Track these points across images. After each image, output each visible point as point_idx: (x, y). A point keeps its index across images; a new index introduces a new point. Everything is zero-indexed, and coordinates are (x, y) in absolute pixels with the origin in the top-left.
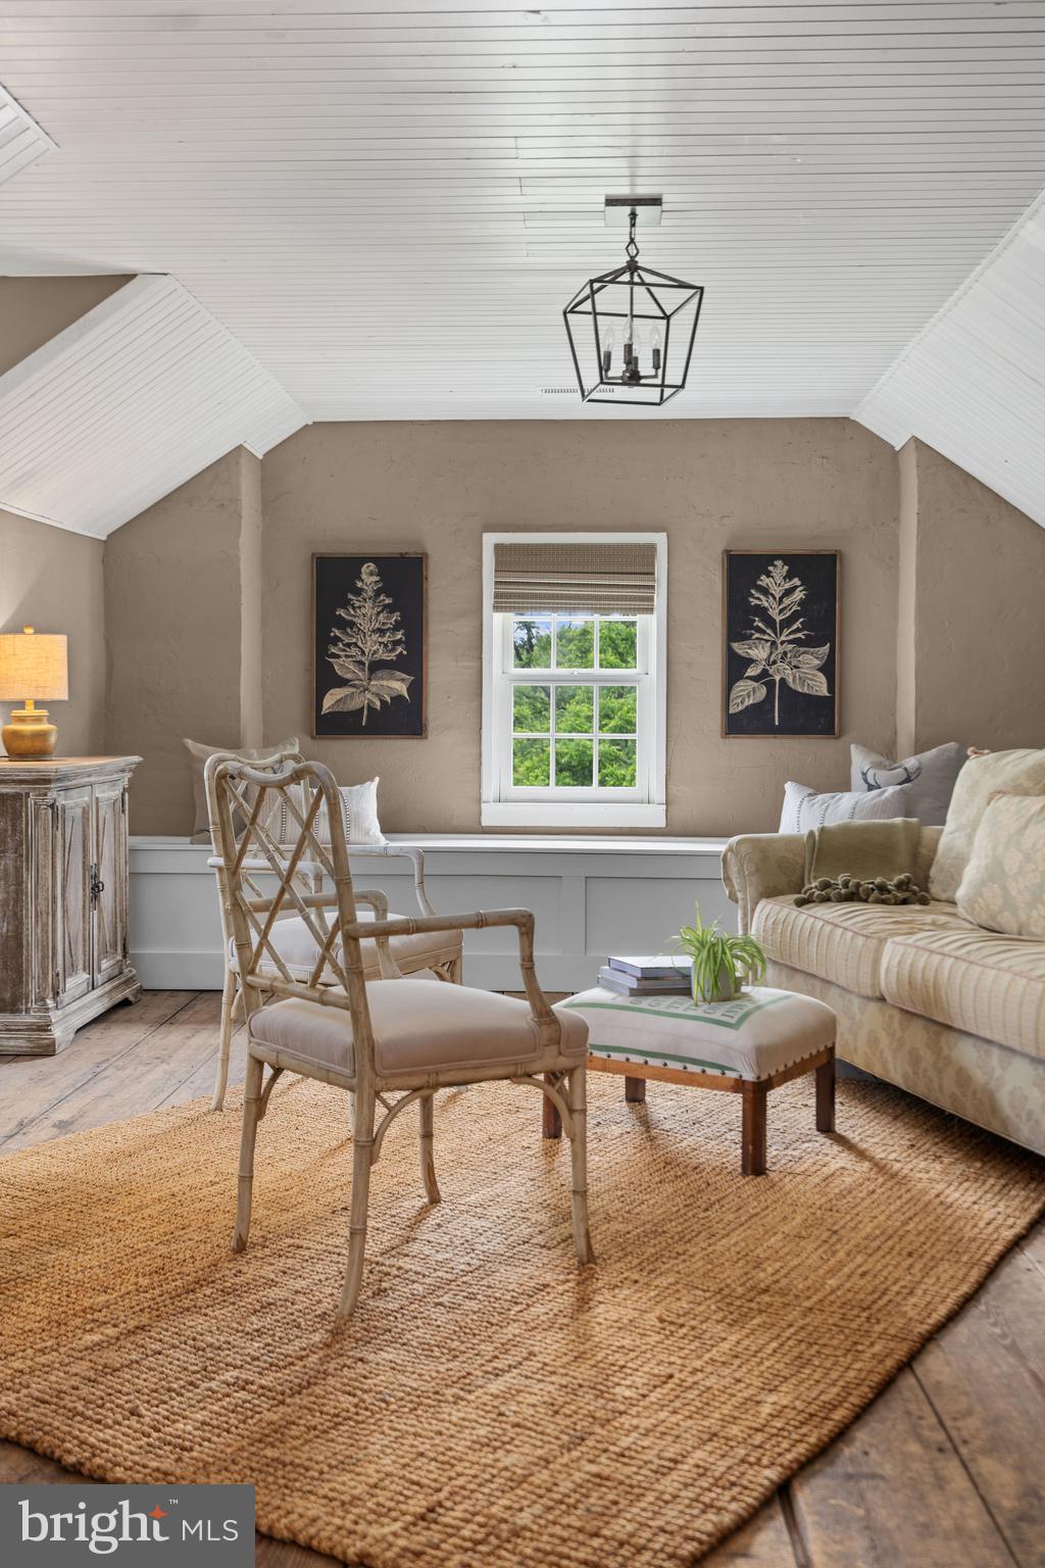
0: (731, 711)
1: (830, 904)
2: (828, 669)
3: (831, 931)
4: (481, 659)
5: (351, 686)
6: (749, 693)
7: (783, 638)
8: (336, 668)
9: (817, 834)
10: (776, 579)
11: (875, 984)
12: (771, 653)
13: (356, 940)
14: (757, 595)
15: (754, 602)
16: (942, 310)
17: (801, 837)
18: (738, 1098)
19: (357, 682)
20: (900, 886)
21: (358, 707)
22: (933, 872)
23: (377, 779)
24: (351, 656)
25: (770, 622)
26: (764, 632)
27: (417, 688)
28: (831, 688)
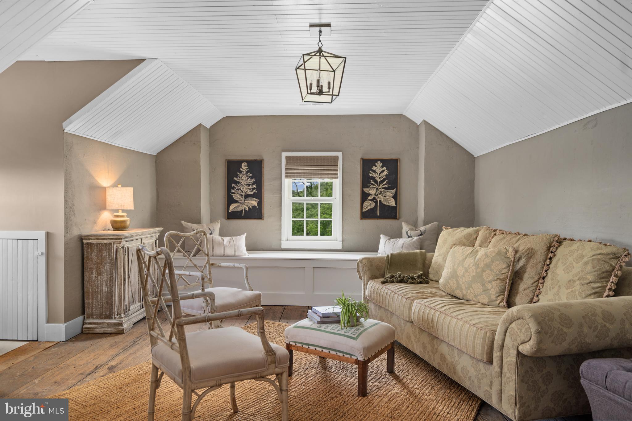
0: (363, 211)
1: (393, 284)
2: (395, 197)
3: (394, 295)
4: (281, 193)
5: (239, 203)
6: (369, 205)
7: (380, 187)
8: (234, 197)
9: (390, 256)
10: (378, 167)
11: (409, 317)
12: (376, 192)
13: (182, 326)
14: (372, 173)
15: (371, 175)
16: (434, 73)
17: (384, 257)
18: (356, 366)
19: (241, 202)
20: (419, 277)
21: (241, 210)
22: (430, 270)
23: (246, 234)
24: (239, 193)
25: (376, 182)
26: (374, 185)
27: (260, 204)
28: (396, 203)
